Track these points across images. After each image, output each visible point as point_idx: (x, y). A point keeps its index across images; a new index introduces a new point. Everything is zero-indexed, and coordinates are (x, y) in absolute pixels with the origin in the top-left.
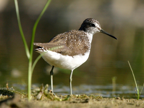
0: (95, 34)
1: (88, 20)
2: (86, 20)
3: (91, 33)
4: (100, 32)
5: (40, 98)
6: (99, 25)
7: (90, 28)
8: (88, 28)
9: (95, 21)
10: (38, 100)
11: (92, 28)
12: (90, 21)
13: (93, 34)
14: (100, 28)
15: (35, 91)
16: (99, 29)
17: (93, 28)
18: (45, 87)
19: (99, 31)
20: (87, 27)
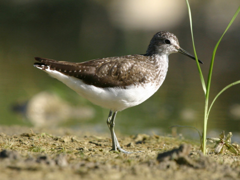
0: (170, 54)
1: (161, 34)
2: (158, 33)
3: (165, 53)
4: (179, 52)
5: (219, 151)
6: (176, 42)
7: (163, 45)
8: (160, 46)
9: (171, 36)
10: (216, 153)
11: (165, 46)
12: (164, 36)
13: (167, 54)
14: (178, 46)
15: (213, 140)
16: (176, 47)
17: (167, 46)
18: (228, 135)
19: (176, 50)
20: (158, 45)
